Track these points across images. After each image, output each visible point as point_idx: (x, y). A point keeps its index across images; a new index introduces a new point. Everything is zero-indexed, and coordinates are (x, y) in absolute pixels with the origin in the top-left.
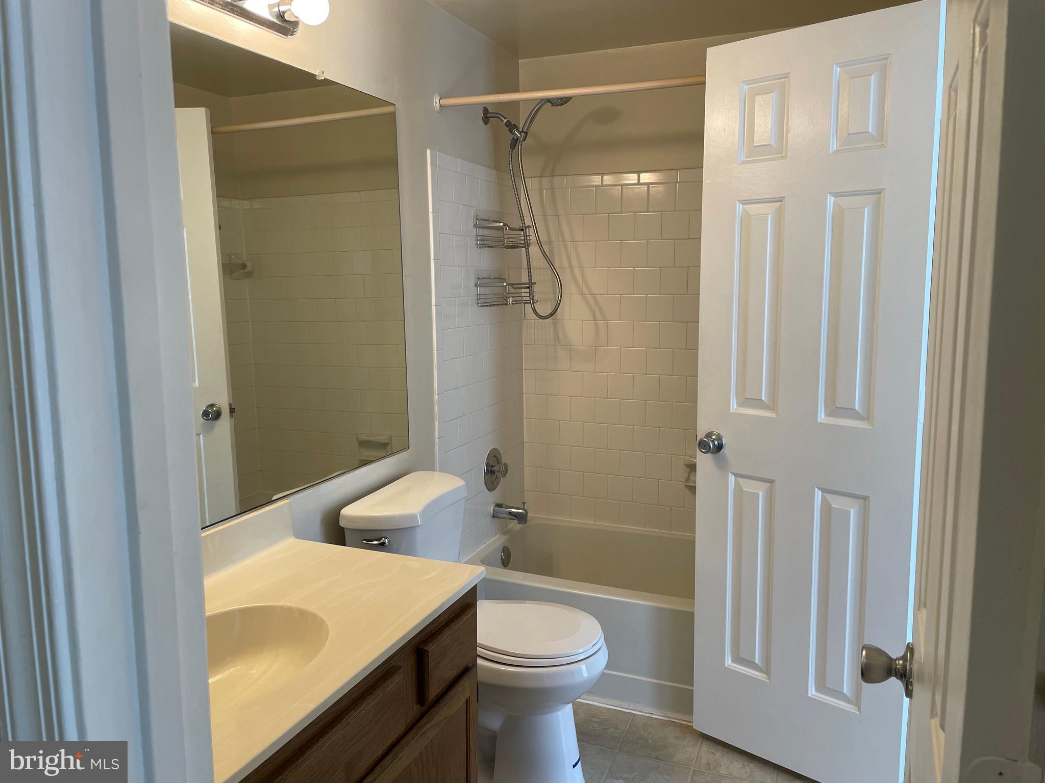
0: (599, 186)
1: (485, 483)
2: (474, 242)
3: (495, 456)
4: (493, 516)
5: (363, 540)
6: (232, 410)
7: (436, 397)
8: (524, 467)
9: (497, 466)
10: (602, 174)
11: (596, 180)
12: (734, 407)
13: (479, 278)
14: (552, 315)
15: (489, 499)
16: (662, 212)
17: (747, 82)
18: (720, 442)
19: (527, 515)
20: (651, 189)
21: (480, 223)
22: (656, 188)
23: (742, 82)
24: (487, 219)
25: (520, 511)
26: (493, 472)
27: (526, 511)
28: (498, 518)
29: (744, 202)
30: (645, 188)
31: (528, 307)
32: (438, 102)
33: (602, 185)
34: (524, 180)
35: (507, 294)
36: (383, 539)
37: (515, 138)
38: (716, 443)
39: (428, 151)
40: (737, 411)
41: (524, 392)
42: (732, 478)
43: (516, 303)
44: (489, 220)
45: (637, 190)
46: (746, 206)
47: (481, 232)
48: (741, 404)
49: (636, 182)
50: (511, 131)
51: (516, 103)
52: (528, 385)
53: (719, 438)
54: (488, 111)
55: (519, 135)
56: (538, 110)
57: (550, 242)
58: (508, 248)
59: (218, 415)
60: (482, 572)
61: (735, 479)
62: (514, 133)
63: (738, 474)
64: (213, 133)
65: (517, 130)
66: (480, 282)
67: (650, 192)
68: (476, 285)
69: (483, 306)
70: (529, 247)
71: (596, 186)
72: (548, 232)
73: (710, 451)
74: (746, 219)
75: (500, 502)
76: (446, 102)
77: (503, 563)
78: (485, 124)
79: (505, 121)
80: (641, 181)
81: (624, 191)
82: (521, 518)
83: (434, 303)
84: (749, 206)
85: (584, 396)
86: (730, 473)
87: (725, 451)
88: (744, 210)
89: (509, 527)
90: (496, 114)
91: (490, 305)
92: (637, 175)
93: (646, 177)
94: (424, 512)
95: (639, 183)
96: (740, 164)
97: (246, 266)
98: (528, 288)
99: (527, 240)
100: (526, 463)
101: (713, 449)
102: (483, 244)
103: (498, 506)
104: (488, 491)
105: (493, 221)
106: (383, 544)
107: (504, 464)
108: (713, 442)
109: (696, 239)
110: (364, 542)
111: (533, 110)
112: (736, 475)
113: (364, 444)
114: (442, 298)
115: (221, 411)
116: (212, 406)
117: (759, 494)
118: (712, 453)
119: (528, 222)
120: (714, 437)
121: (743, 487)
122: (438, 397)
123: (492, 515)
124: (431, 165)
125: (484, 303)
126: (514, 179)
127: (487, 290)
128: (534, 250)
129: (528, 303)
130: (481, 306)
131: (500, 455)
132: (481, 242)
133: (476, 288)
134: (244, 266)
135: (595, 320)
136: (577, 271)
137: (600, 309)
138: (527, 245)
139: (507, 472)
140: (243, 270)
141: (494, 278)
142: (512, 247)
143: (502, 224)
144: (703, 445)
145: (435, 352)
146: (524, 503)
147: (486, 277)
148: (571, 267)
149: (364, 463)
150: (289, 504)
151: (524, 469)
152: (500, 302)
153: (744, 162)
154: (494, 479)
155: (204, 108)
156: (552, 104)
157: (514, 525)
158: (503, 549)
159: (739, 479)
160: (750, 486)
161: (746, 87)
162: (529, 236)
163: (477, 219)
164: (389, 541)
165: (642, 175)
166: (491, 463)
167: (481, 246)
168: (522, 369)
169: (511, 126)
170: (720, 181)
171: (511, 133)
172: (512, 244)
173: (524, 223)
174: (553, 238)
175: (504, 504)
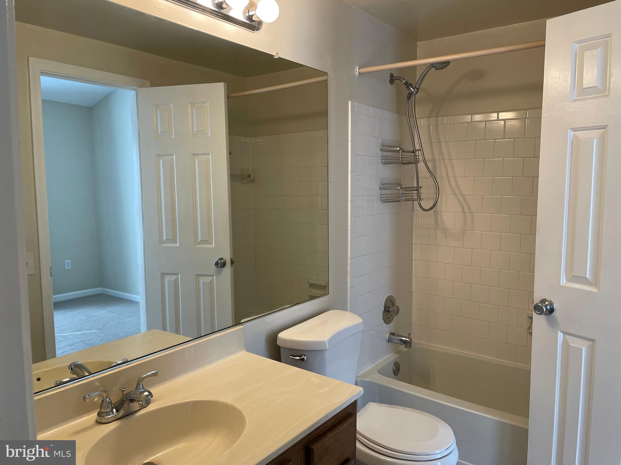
0: (469, 122)
1: (383, 319)
2: (380, 161)
3: (391, 301)
4: (389, 341)
5: (291, 355)
6: (232, 262)
7: (349, 261)
8: (412, 308)
9: (392, 307)
10: (472, 114)
11: (468, 118)
12: (563, 281)
13: (382, 184)
14: (431, 208)
15: (386, 330)
16: (515, 139)
17: (578, 42)
18: (551, 307)
19: (411, 342)
20: (507, 123)
21: (385, 148)
22: (510, 123)
23: (573, 42)
24: (390, 145)
25: (408, 339)
26: (389, 311)
27: (411, 340)
28: (392, 342)
29: (574, 130)
30: (502, 122)
31: (416, 203)
32: (358, 71)
33: (472, 122)
34: (416, 120)
35: (400, 194)
36: (303, 356)
37: (411, 92)
38: (548, 307)
39: (350, 102)
40: (566, 285)
41: (414, 259)
42: (560, 335)
43: (407, 200)
44: (391, 146)
45: (496, 124)
46: (576, 133)
47: (385, 154)
48: (568, 280)
49: (496, 119)
50: (408, 88)
51: (414, 67)
52: (416, 254)
53: (551, 304)
54: (394, 76)
55: (413, 90)
56: (426, 73)
57: (434, 160)
58: (404, 164)
59: (224, 265)
60: (361, 391)
61: (563, 336)
62: (410, 89)
63: (566, 332)
64: (228, 98)
65: (412, 87)
66: (383, 186)
67: (506, 125)
68: (380, 189)
69: (384, 202)
70: (417, 163)
71: (468, 123)
72: (433, 154)
73: (543, 313)
74: (576, 142)
75: (393, 332)
76: (362, 70)
77: (394, 373)
78: (391, 84)
79: (404, 81)
80: (500, 118)
81: (487, 125)
82: (407, 344)
83: (349, 200)
84: (579, 132)
85: (455, 264)
86: (559, 331)
87: (556, 314)
88: (575, 136)
89: (399, 349)
90: (398, 77)
91: (389, 202)
92: (496, 114)
93: (504, 115)
94: (330, 340)
95: (498, 119)
96: (572, 102)
97: (251, 176)
98: (416, 190)
99: (417, 159)
100: (414, 306)
101: (545, 312)
102: (386, 162)
103: (392, 334)
104: (385, 324)
105: (394, 147)
106: (303, 359)
107: (397, 307)
108: (546, 306)
109: (536, 157)
110: (291, 357)
111: (424, 72)
112: (564, 333)
113: (312, 285)
114: (355, 197)
115: (226, 262)
116: (221, 259)
117: (582, 349)
118: (545, 314)
119: (417, 147)
120: (547, 303)
121: (570, 342)
122: (350, 262)
123: (387, 340)
124: (351, 111)
125: (385, 200)
126: (409, 119)
127: (388, 192)
128: (421, 165)
129: (416, 200)
130: (383, 202)
131: (395, 300)
132: (385, 160)
133: (380, 190)
134: (249, 176)
135: (464, 212)
136: (452, 179)
137: (468, 205)
138: (416, 162)
139: (398, 312)
140: (249, 179)
141: (393, 184)
142: (406, 164)
143: (398, 149)
144: (538, 309)
145: (349, 232)
146: (409, 334)
147: (388, 183)
148: (448, 177)
149: (312, 298)
150: (243, 328)
151: (412, 310)
152: (395, 200)
153: (575, 100)
154: (390, 316)
155: (223, 83)
156: (436, 68)
157: (402, 347)
158: (395, 363)
159: (566, 336)
160: (574, 342)
161: (577, 46)
162: (419, 156)
163: (383, 146)
164: (307, 358)
165: (500, 114)
166: (388, 305)
167: (385, 163)
168: (413, 244)
169: (408, 85)
170: (555, 114)
171: (408, 89)
172: (407, 162)
173: (415, 148)
174: (437, 158)
175: (396, 333)
